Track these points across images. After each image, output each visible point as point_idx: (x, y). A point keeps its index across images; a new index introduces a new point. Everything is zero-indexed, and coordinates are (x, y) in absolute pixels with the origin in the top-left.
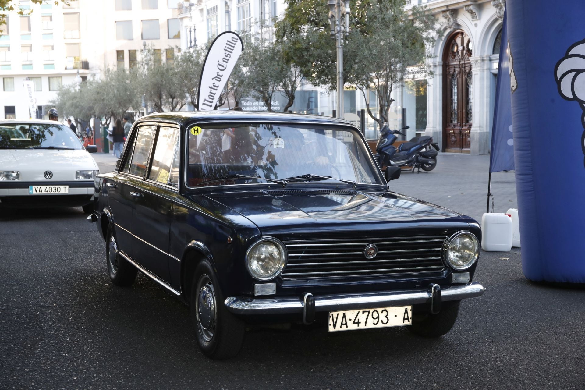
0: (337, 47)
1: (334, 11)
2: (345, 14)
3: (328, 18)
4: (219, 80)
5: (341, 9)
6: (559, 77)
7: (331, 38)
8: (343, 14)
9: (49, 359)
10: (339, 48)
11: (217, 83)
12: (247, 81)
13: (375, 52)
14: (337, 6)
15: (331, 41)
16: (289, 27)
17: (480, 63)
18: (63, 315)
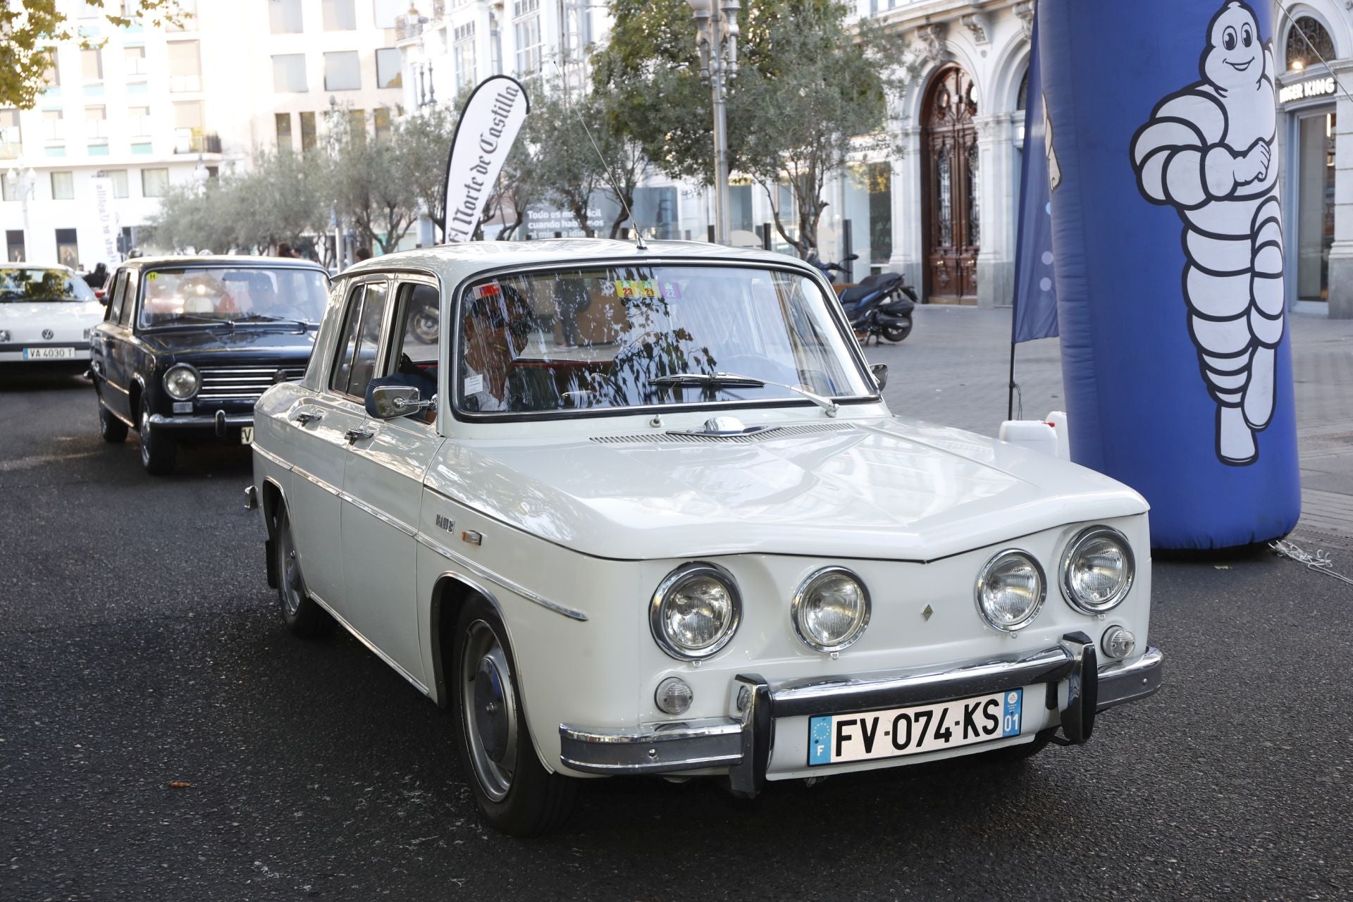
0: (714, 101)
1: (706, 30)
2: (728, 36)
3: (695, 45)
4: (484, 170)
5: (720, 27)
6: (1138, 161)
8: (725, 37)
9: (189, 714)
10: (718, 103)
11: (480, 178)
12: (538, 170)
13: (788, 110)
14: (713, 21)
16: (619, 64)
17: (994, 128)
18: (208, 632)
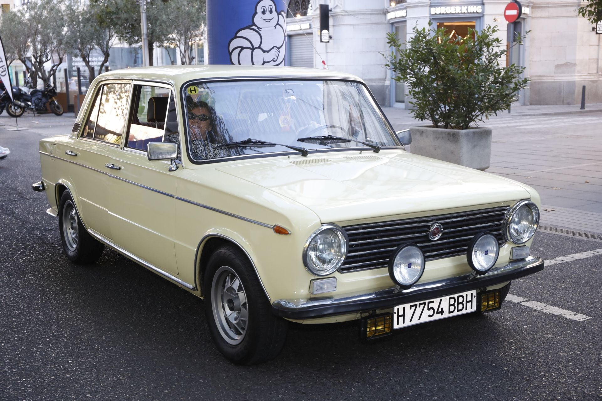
0: (141, 12)
6: (230, 51)
7: (136, 3)
10: (143, 13)
12: (65, 40)
13: (171, 17)
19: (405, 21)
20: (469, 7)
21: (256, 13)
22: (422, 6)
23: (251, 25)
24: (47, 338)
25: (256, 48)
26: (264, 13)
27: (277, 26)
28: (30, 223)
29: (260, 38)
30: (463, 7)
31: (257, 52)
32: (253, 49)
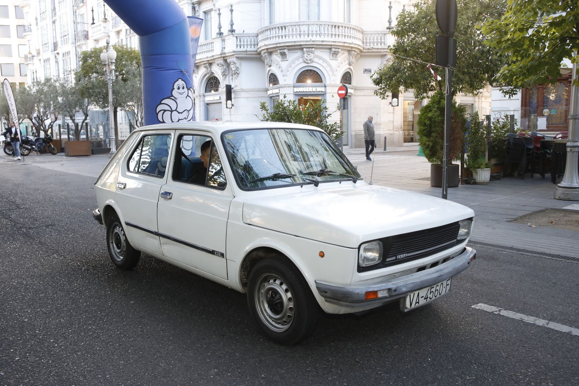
0: (109, 88)
1: (106, 67)
3: (103, 71)
5: (110, 67)
6: (157, 112)
8: (111, 70)
13: (128, 91)
14: (108, 65)
15: (105, 84)
16: (83, 75)
17: (199, 97)
19: (279, 96)
20: (317, 88)
21: (173, 89)
22: (289, 87)
23: (170, 96)
24: (17, 297)
25: (174, 111)
26: (179, 88)
27: (188, 97)
28: (20, 224)
29: (176, 104)
30: (313, 88)
31: (174, 113)
32: (172, 111)
